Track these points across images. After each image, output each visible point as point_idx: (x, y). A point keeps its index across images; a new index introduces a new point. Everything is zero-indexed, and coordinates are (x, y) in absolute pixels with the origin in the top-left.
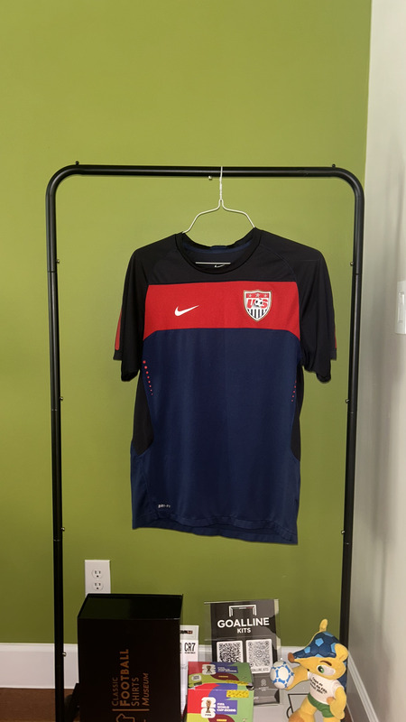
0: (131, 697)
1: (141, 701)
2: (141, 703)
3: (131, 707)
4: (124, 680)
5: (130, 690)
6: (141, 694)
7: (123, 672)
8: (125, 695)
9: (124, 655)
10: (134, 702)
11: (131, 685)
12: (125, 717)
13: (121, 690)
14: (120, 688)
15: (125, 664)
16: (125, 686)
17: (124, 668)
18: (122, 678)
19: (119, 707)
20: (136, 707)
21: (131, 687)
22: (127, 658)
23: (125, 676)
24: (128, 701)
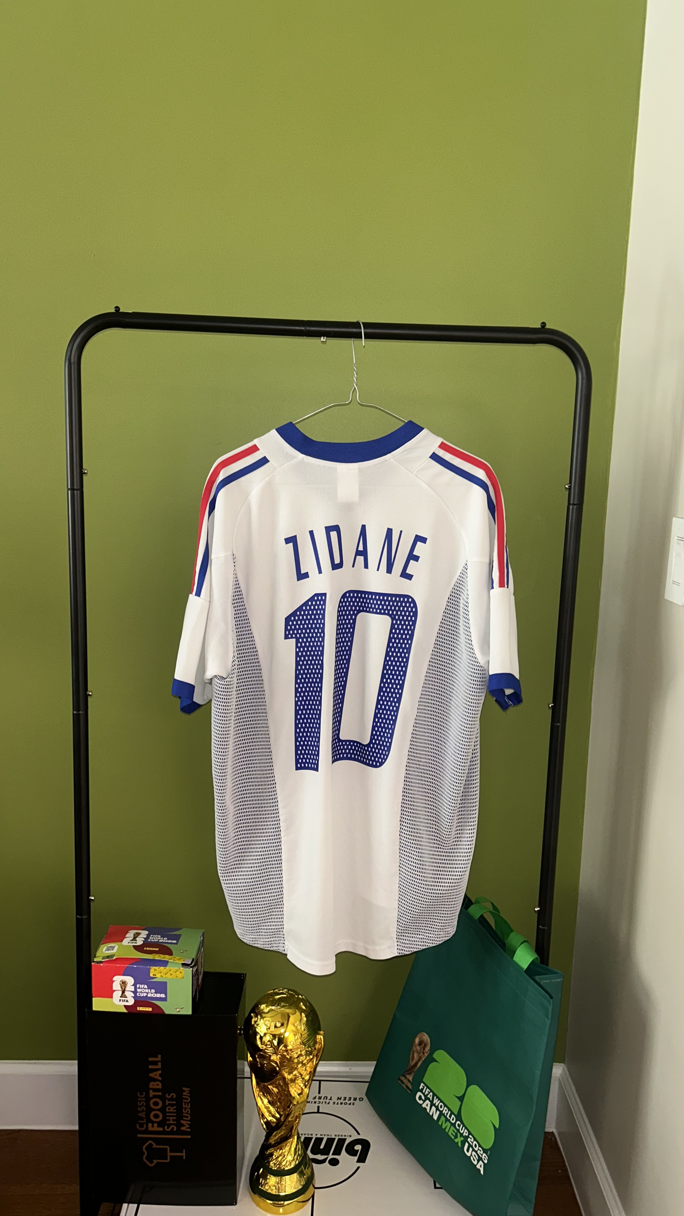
0: (164, 1119)
1: (179, 1125)
2: (178, 1128)
3: (164, 1132)
4: (155, 1097)
5: (163, 1110)
6: (180, 1116)
7: (152, 1085)
8: (155, 1115)
9: (155, 1063)
10: (169, 1126)
11: (164, 1103)
12: (155, 1146)
13: (149, 1110)
14: (148, 1105)
15: (156, 1075)
16: (156, 1104)
17: (155, 1080)
18: (152, 1093)
19: (147, 1132)
20: (172, 1132)
21: (164, 1106)
22: (159, 1066)
23: (155, 1090)
24: (160, 1124)
